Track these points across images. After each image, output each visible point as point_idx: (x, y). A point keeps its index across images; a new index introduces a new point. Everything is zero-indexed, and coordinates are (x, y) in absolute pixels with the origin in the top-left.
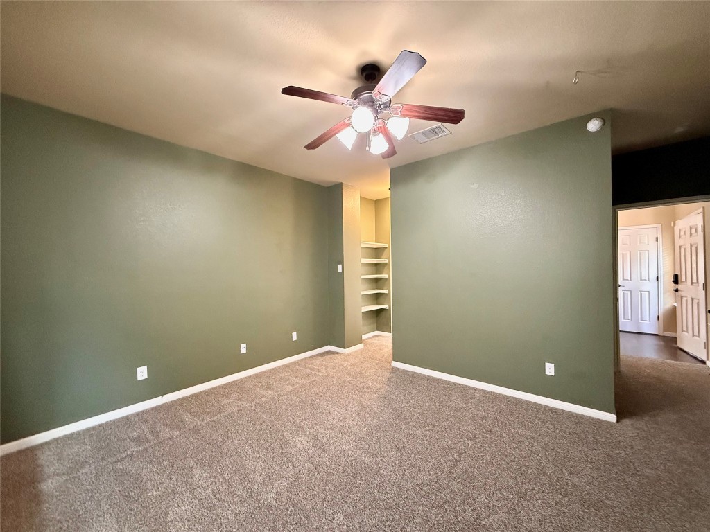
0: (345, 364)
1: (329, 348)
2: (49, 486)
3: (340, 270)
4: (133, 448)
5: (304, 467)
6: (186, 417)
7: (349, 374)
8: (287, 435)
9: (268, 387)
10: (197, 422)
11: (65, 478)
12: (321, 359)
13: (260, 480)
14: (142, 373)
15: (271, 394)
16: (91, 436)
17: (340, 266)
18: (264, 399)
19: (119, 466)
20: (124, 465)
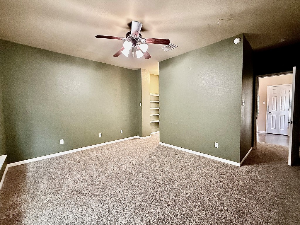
0: (141, 143)
1: (137, 137)
2: (29, 174)
3: (141, 105)
4: (57, 165)
5: (111, 174)
6: (76, 157)
7: (141, 146)
8: (109, 164)
9: (108, 149)
10: (79, 159)
11: (34, 172)
12: (132, 140)
13: (95, 176)
14: (62, 142)
15: (108, 151)
16: (44, 161)
17: (140, 103)
18: (105, 153)
19: (51, 170)
20: (53, 170)
